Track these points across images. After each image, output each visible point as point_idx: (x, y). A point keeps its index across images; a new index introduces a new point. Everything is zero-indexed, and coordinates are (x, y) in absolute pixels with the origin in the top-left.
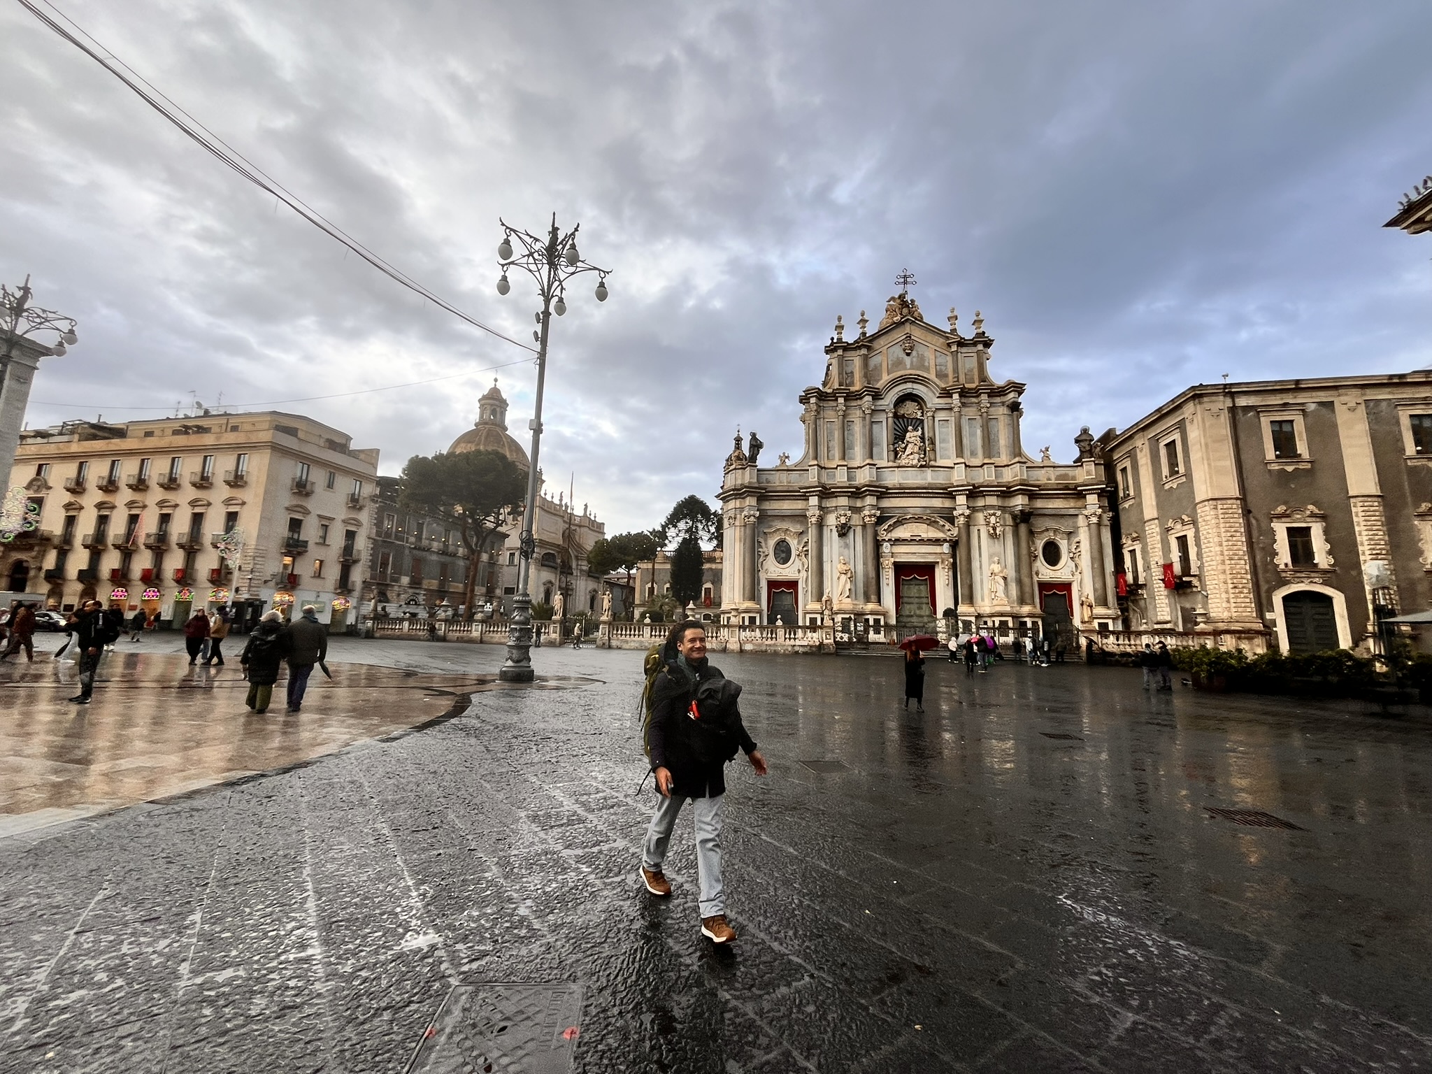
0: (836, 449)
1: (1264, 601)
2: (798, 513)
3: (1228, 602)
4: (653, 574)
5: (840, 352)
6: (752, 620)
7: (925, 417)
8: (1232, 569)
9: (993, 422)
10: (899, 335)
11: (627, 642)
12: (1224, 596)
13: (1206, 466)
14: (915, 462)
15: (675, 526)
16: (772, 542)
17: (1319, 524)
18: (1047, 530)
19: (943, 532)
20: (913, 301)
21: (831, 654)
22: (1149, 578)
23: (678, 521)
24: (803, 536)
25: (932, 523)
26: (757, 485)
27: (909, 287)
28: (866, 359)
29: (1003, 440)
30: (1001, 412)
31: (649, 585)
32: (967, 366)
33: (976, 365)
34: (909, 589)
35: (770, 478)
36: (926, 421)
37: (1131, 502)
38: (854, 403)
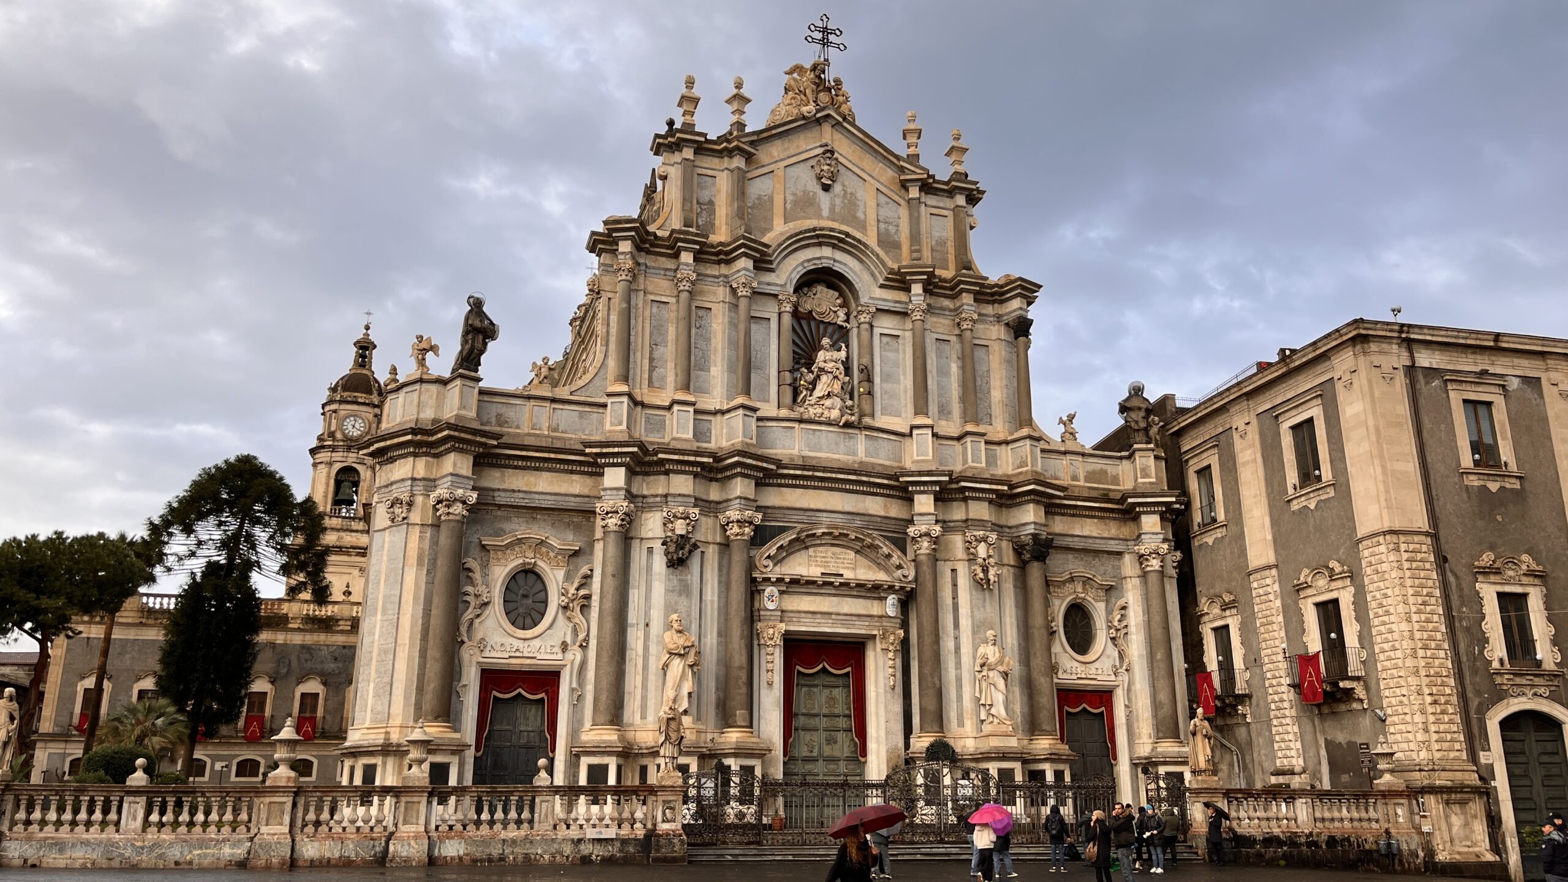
0: (670, 365)
1: (1476, 730)
2: (572, 503)
3: (1426, 730)
4: (105, 653)
5: (688, 153)
6: (439, 772)
7: (853, 323)
8: (1428, 666)
9: (979, 353)
10: (808, 144)
11: (60, 846)
12: (1418, 718)
13: (1379, 470)
14: (835, 414)
15: (188, 530)
16: (500, 572)
17: (1538, 589)
18: (1072, 579)
19: (887, 571)
20: (838, 82)
21: (674, 860)
22: (1256, 682)
23: (202, 516)
24: (580, 560)
25: (865, 549)
26: (476, 425)
27: (832, 52)
28: (741, 181)
29: (998, 392)
30: (995, 334)
31: (90, 682)
32: (936, 234)
33: (951, 234)
34: (809, 695)
35: (510, 413)
36: (854, 333)
37: (1219, 533)
38: (713, 270)
